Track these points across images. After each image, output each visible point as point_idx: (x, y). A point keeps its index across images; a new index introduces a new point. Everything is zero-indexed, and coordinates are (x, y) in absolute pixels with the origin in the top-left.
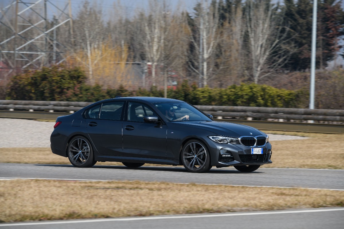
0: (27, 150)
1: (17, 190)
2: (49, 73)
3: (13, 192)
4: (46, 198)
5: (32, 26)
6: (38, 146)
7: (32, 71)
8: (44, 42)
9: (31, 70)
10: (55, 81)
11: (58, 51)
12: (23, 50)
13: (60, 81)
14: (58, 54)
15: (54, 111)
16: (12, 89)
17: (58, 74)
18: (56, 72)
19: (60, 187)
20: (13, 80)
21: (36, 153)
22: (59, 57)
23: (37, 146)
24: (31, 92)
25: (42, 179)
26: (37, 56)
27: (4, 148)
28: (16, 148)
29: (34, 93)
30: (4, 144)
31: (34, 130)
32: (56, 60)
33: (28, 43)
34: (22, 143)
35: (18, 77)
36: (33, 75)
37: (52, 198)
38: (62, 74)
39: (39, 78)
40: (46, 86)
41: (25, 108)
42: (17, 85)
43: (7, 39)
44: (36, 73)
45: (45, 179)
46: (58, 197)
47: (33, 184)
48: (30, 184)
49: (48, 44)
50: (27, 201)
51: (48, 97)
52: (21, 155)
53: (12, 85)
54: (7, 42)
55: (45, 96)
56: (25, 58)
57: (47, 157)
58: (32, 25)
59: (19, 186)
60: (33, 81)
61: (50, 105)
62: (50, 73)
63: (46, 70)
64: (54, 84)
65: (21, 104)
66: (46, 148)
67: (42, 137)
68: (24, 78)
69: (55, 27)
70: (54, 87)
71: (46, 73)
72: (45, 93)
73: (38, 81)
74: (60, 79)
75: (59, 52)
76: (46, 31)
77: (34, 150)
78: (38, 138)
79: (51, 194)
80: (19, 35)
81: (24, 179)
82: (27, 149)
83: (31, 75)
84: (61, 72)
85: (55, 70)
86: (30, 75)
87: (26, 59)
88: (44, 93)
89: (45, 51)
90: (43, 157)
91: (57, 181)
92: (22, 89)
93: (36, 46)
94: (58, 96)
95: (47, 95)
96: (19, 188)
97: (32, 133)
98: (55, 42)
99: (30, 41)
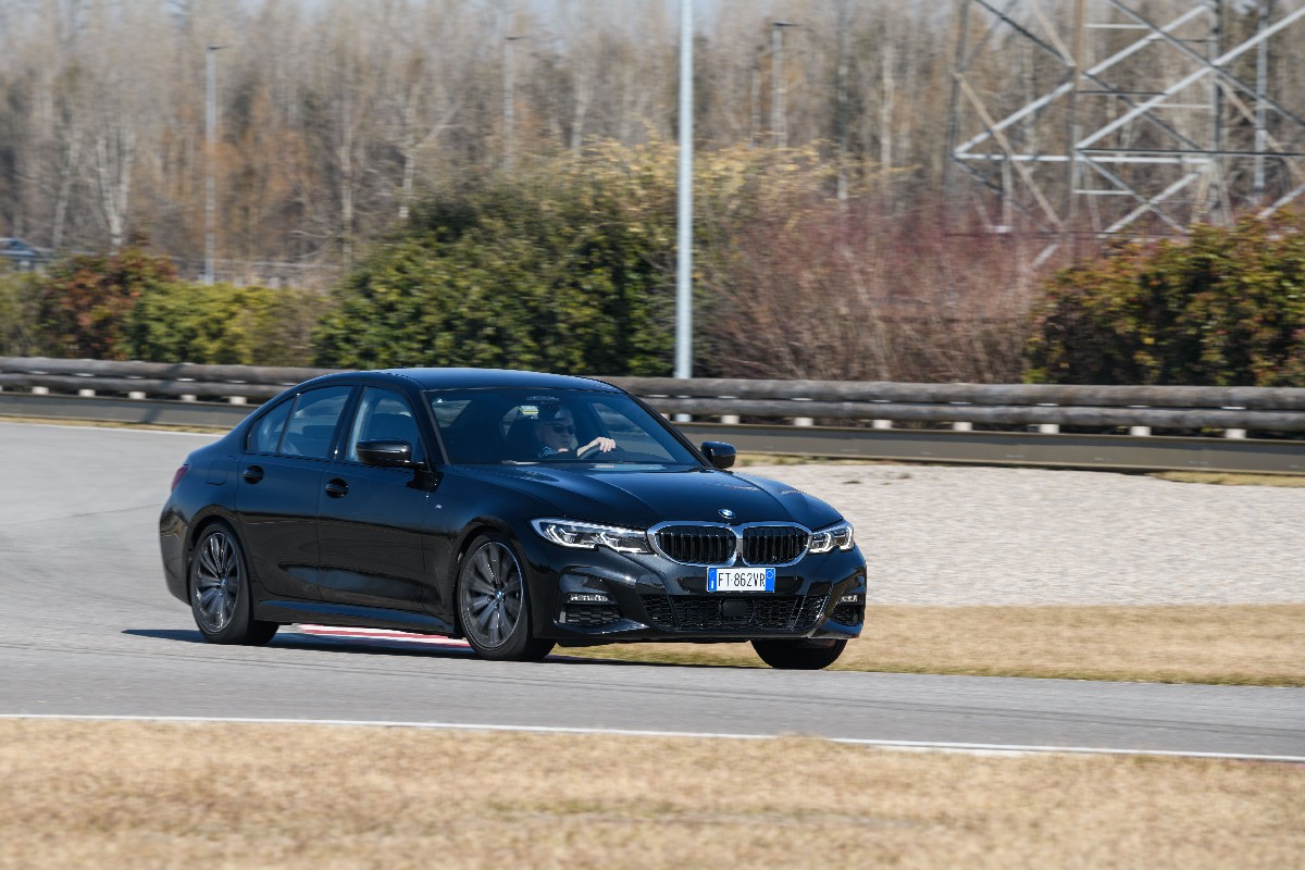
0: (1114, 618)
1: (1049, 805)
2: (1224, 253)
3: (1028, 814)
4: (1175, 844)
5: (1155, 35)
6: (1166, 600)
7: (1146, 247)
8: (1211, 108)
9: (1138, 241)
10: (1254, 290)
11: (1276, 145)
12: (1112, 146)
13: (1275, 292)
14: (1275, 164)
15: (1248, 435)
16: (1050, 333)
17: (1268, 256)
18: (1259, 247)
19: (1251, 793)
20: (1055, 289)
21: (1156, 631)
22: (1280, 176)
23: (1161, 599)
24: (1142, 346)
25: (1167, 756)
26: (1178, 172)
27: (1006, 607)
28: (1061, 609)
29: (1154, 350)
30: (1011, 589)
31: (1152, 524)
32: (1265, 190)
33: (1134, 113)
34: (1092, 583)
35: (1079, 277)
36: (1153, 263)
37: (1207, 845)
38: (1290, 256)
39: (1174, 280)
40: (1209, 317)
41: (1110, 421)
42: (1076, 315)
43: (1037, 96)
44: (1160, 254)
45: (1184, 757)
46: (1234, 842)
47: (1123, 777)
48: (1109, 774)
49: (1226, 115)
50: (1087, 856)
51: (1217, 367)
52: (1084, 640)
53: (1053, 314)
54: (1039, 112)
55: (1207, 363)
56: (1118, 183)
57: (1203, 650)
58: (1155, 26)
59: (1056, 784)
60: (1147, 293)
61: (1230, 403)
62: (1229, 252)
63: (1210, 239)
64: (1249, 305)
65: (1093, 399)
66: (1203, 609)
67: (1186, 557)
68: (1107, 280)
69: (1265, 33)
70: (1246, 321)
71: (1212, 252)
72: (1205, 349)
73: (1168, 293)
74: (1278, 281)
75: (1281, 151)
76: (1222, 51)
77: (1146, 617)
78: (1169, 561)
79: (1205, 824)
80: (1092, 77)
81: (1081, 753)
82: (1116, 612)
83: (1141, 266)
84: (1284, 249)
85: (1256, 239)
86: (1135, 266)
87: (1122, 190)
88: (1203, 347)
89: (1212, 149)
90: (1190, 649)
91: (1239, 768)
92: (1100, 330)
93: (1169, 126)
94: (1267, 363)
95: (1215, 357)
96: (1058, 794)
97: (1142, 536)
98: (1263, 105)
99: (1144, 107)
